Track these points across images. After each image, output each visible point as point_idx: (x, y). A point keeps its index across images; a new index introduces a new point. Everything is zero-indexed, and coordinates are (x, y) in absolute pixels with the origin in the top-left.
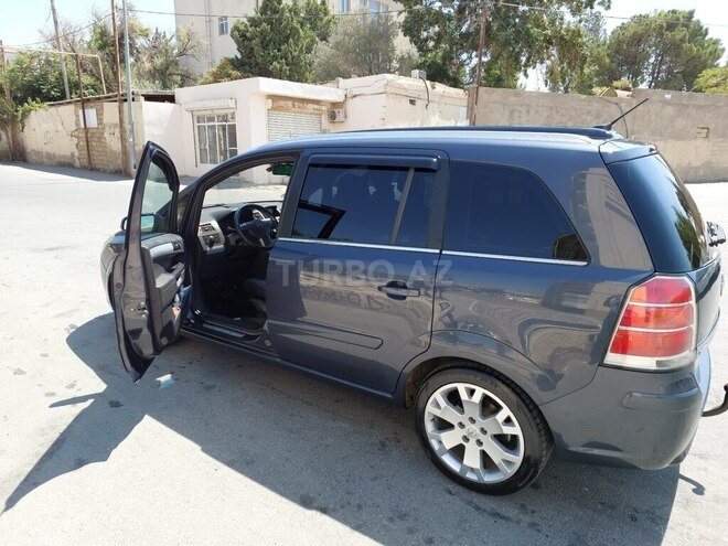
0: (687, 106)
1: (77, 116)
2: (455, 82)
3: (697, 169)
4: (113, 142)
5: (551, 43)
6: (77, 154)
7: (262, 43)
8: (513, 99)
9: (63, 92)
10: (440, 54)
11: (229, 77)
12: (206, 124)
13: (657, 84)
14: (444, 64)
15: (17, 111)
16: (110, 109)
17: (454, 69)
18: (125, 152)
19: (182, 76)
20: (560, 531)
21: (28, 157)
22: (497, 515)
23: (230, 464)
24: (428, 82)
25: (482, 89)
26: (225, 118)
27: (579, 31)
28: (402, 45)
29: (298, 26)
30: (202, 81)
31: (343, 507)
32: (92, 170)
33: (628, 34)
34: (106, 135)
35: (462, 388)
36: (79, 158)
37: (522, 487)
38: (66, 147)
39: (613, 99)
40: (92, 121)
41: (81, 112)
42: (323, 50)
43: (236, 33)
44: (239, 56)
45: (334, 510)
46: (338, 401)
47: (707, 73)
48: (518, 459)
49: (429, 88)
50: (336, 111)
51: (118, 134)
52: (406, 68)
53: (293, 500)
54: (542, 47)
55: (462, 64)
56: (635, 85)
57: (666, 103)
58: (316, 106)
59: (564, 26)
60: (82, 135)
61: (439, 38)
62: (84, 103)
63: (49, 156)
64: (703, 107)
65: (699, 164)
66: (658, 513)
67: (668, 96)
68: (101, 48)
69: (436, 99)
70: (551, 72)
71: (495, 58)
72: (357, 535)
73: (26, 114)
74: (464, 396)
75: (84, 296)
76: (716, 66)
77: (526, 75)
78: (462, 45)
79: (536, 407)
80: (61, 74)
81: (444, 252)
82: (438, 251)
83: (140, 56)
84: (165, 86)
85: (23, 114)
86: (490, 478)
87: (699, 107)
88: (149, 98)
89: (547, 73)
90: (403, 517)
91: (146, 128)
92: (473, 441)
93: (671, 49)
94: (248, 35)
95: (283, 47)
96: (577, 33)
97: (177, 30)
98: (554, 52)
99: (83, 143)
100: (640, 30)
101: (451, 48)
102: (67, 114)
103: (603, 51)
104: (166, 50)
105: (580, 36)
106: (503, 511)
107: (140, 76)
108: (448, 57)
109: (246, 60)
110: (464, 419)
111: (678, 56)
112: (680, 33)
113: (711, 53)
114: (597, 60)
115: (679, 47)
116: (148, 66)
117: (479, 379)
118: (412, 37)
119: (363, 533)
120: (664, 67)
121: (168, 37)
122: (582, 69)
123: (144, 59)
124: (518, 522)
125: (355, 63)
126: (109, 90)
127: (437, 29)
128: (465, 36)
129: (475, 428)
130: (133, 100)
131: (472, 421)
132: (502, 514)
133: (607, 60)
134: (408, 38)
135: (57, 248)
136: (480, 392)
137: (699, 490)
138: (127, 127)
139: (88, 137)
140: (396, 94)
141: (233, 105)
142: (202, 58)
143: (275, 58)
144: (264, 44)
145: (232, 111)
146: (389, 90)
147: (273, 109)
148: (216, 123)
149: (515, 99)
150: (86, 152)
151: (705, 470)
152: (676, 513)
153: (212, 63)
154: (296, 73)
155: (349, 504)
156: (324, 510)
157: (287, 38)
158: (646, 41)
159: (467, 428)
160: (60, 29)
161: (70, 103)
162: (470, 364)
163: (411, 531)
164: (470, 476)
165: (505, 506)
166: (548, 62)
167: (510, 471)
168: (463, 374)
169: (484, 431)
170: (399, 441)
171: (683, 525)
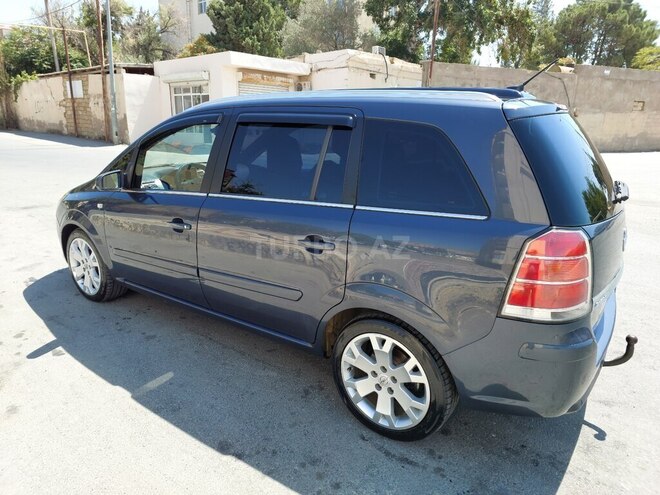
0: (625, 81)
1: (65, 87)
2: (413, 58)
3: (634, 139)
4: (98, 112)
5: (502, 23)
6: (65, 122)
7: (235, 21)
8: (464, 73)
9: (53, 65)
10: (401, 33)
11: (205, 51)
12: (183, 95)
13: (600, 61)
14: (404, 42)
15: (10, 82)
16: (95, 81)
17: (413, 46)
18: (108, 121)
19: (164, 51)
20: (465, 477)
21: (20, 125)
22: (405, 460)
23: (157, 411)
24: (387, 57)
25: (436, 64)
26: (200, 89)
27: (528, 12)
28: (365, 23)
29: (269, 5)
30: (181, 55)
31: (258, 453)
32: (78, 136)
33: (573, 15)
34: (91, 105)
35: (374, 338)
36: (67, 126)
37: (429, 433)
38: (55, 116)
39: (557, 74)
40: (79, 92)
41: (68, 83)
42: (292, 28)
43: (212, 11)
44: (215, 33)
45: (248, 456)
46: (269, 351)
47: (645, 50)
48: (424, 406)
49: (389, 62)
50: (302, 83)
51: (101, 104)
52: (368, 44)
53: (211, 446)
54: (493, 27)
55: (420, 42)
56: (579, 61)
57: (606, 78)
58: (283, 79)
59: (514, 7)
60: (70, 104)
61: (399, 17)
62: (71, 75)
63: (40, 124)
64: (639, 82)
65: (635, 135)
66: (559, 458)
67: (607, 72)
68: (89, 24)
69: (395, 73)
70: (502, 50)
71: (450, 37)
72: (268, 480)
73: (18, 85)
74: (375, 346)
75: (48, 252)
76: (653, 46)
77: (479, 52)
78: (420, 24)
79: (440, 357)
80: (51, 49)
81: (357, 207)
82: (352, 207)
83: (124, 32)
84: (148, 60)
85: (15, 85)
86: (400, 425)
87: (635, 82)
88: (130, 70)
89: (498, 50)
90: (314, 462)
91: (127, 98)
92: (384, 389)
93: (613, 30)
94: (223, 13)
95: (254, 25)
96: (526, 14)
97: (160, 9)
98: (506, 31)
99: (70, 112)
100: (584, 11)
101: (410, 28)
102: (55, 85)
103: (550, 31)
104: (149, 28)
105: (528, 16)
106: (412, 457)
107: (124, 51)
108: (407, 35)
109: (221, 36)
110: (376, 367)
111: (619, 35)
112: (621, 15)
113: (649, 34)
114: (544, 40)
115: (621, 28)
116: (132, 42)
117: (388, 329)
118: (375, 16)
119: (274, 478)
120: (606, 46)
121: (151, 15)
122: (530, 46)
123: (128, 35)
124: (424, 468)
125: (322, 40)
126: (95, 63)
127: (398, 9)
128: (423, 16)
129: (386, 377)
130: (115, 72)
131: (384, 369)
132: (411, 459)
133: (554, 39)
134: (371, 17)
135: (32, 207)
136: (390, 342)
137: (601, 435)
138: (110, 96)
139: (75, 106)
140: (358, 68)
141: (206, 77)
142: (182, 34)
143: (247, 34)
144: (238, 23)
145: (205, 82)
146: (351, 64)
147: (243, 81)
148: (191, 94)
149: (467, 73)
150: (73, 121)
151: (609, 416)
152: (577, 459)
153: (190, 40)
154: (267, 48)
155: (264, 450)
156: (239, 456)
157: (259, 16)
158: (590, 23)
159: (379, 376)
160: (50, 7)
161: (58, 75)
162: (381, 316)
163: (320, 476)
164: (382, 422)
165: (414, 452)
166: (500, 41)
167: (418, 418)
168: (376, 325)
169: (394, 380)
170: (322, 389)
171: (581, 470)
